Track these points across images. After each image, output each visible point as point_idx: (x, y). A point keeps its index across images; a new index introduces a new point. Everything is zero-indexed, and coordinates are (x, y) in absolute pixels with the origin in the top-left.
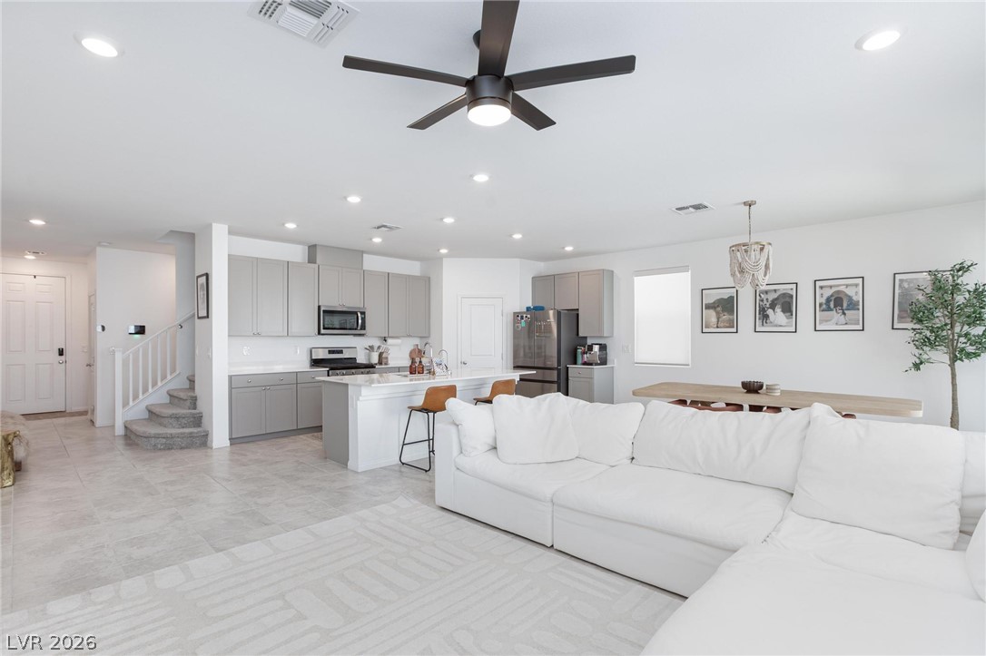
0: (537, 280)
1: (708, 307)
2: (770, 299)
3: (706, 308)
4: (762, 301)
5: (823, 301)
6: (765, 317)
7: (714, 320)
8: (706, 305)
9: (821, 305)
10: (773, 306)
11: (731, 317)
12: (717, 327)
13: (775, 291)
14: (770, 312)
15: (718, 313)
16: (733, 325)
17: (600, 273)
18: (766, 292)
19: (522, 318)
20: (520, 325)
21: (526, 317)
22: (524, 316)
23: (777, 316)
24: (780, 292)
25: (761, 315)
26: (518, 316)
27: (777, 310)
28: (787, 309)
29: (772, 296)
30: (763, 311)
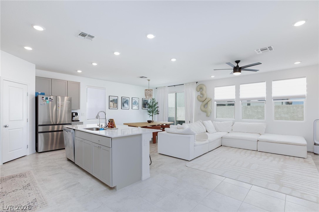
4: (123, 101)
5: (133, 102)
6: (124, 105)
7: (112, 105)
8: (110, 101)
10: (125, 103)
11: (116, 105)
12: (113, 107)
14: (124, 104)
15: (113, 103)
16: (117, 107)
17: (79, 84)
18: (124, 99)
19: (47, 99)
20: (45, 102)
21: (50, 98)
22: (49, 98)
23: (126, 105)
24: (126, 99)
25: (123, 105)
26: (44, 97)
27: (126, 104)
28: (127, 104)
29: (125, 100)
30: (123, 103)
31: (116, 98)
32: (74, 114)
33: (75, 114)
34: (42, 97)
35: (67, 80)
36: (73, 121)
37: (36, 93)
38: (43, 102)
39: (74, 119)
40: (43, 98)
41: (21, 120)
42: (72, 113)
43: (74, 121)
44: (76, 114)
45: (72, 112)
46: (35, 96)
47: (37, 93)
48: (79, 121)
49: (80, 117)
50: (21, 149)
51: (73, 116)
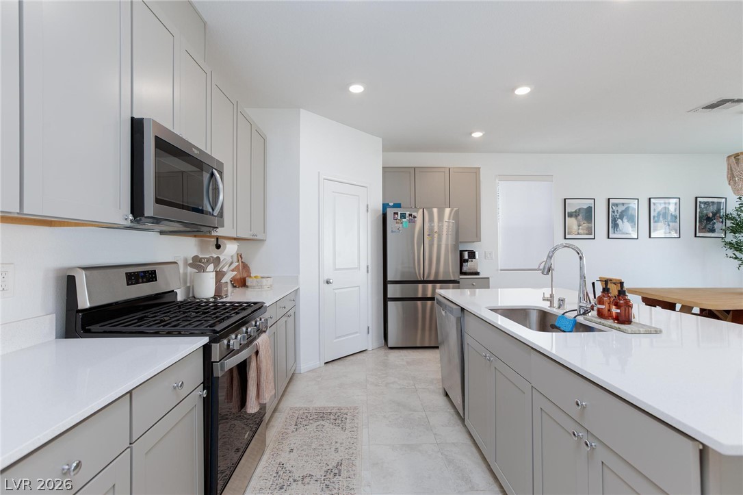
0: (389, 173)
1: (571, 215)
2: (620, 211)
3: (569, 216)
4: (614, 212)
5: (656, 215)
6: (616, 226)
7: (575, 227)
8: (568, 213)
9: (654, 217)
10: (621, 217)
11: (590, 225)
12: (578, 234)
13: (623, 204)
14: (619, 221)
15: (578, 221)
16: (591, 231)
17: (476, 172)
18: (617, 205)
19: (403, 216)
20: (401, 225)
21: (410, 215)
22: (408, 213)
23: (625, 225)
24: (626, 206)
25: (613, 224)
26: (397, 214)
27: (625, 220)
28: (631, 219)
29: (621, 209)
30: (615, 220)
31: (585, 204)
32: (466, 254)
33: (469, 256)
34: (394, 213)
35: (449, 166)
36: (462, 273)
37: (383, 204)
38: (397, 225)
39: (468, 267)
40: (396, 216)
41: (356, 268)
42: (462, 252)
43: (465, 274)
44: (472, 255)
45: (462, 248)
46: (381, 212)
47: (385, 206)
48: (477, 273)
49: (481, 264)
50: (358, 334)
51: (463, 261)
